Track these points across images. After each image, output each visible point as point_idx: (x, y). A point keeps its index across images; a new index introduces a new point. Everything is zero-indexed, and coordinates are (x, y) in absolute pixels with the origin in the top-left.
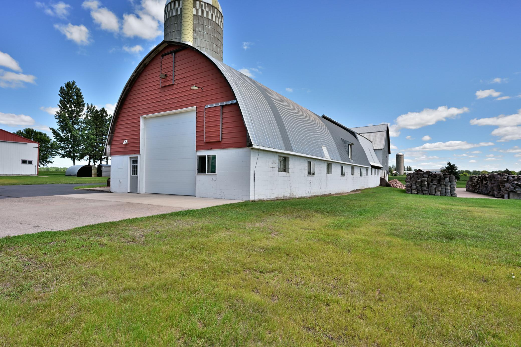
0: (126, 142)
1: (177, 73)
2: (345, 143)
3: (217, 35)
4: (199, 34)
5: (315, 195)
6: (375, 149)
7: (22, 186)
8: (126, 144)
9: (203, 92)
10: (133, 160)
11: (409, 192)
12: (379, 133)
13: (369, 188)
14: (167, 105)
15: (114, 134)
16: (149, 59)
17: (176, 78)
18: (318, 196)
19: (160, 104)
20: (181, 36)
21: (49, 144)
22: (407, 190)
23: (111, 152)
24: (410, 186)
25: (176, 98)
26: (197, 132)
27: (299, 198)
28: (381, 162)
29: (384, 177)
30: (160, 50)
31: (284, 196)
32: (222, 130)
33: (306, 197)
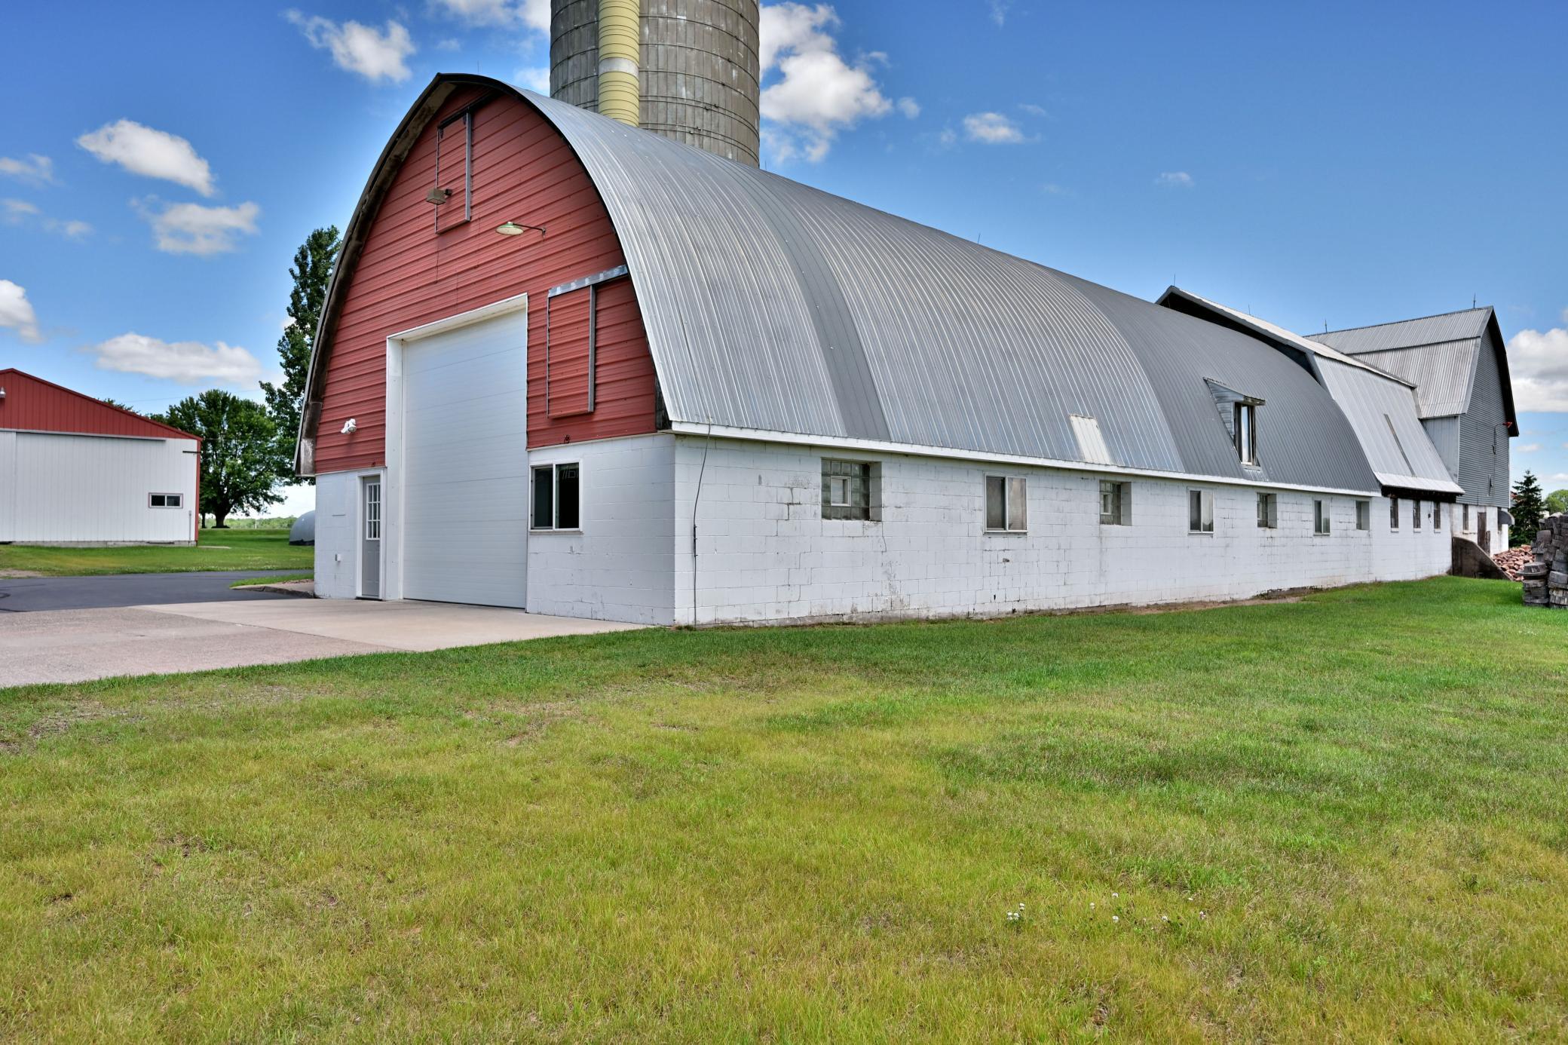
0: (350, 424)
1: (479, 181)
2: (1221, 399)
3: (729, 22)
4: (660, 26)
5: (1030, 607)
6: (1424, 416)
7: (114, 577)
8: (352, 434)
9: (544, 240)
10: (370, 487)
11: (1537, 601)
12: (1446, 346)
13: (1378, 584)
14: (451, 294)
15: (322, 400)
16: (407, 140)
17: (477, 198)
18: (1050, 614)
19: (435, 290)
20: (597, 43)
21: (274, 439)
22: (1529, 591)
23: (315, 462)
24: (1542, 572)
25: (475, 267)
26: (531, 384)
27: (942, 621)
28: (1456, 469)
29: (1483, 535)
30: (436, 110)
31: (854, 611)
32: (595, 373)
33: (979, 617)
